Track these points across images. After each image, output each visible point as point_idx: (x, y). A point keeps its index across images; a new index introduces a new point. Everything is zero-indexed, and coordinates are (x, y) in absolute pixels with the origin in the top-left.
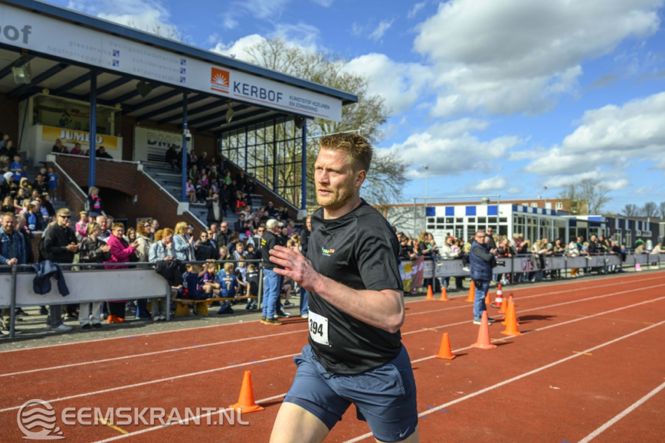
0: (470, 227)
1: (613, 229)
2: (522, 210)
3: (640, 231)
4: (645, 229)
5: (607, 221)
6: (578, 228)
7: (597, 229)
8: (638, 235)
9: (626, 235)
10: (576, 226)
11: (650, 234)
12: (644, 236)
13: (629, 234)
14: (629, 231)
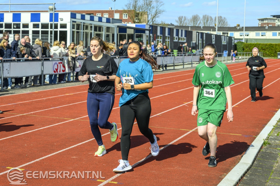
0: (34, 32)
1: (155, 35)
2: (80, 18)
3: (177, 37)
4: (182, 36)
5: (150, 28)
6: (128, 35)
7: (143, 35)
8: (175, 40)
9: (166, 40)
10: (126, 32)
11: (185, 40)
12: (180, 41)
13: (169, 39)
14: (169, 37)
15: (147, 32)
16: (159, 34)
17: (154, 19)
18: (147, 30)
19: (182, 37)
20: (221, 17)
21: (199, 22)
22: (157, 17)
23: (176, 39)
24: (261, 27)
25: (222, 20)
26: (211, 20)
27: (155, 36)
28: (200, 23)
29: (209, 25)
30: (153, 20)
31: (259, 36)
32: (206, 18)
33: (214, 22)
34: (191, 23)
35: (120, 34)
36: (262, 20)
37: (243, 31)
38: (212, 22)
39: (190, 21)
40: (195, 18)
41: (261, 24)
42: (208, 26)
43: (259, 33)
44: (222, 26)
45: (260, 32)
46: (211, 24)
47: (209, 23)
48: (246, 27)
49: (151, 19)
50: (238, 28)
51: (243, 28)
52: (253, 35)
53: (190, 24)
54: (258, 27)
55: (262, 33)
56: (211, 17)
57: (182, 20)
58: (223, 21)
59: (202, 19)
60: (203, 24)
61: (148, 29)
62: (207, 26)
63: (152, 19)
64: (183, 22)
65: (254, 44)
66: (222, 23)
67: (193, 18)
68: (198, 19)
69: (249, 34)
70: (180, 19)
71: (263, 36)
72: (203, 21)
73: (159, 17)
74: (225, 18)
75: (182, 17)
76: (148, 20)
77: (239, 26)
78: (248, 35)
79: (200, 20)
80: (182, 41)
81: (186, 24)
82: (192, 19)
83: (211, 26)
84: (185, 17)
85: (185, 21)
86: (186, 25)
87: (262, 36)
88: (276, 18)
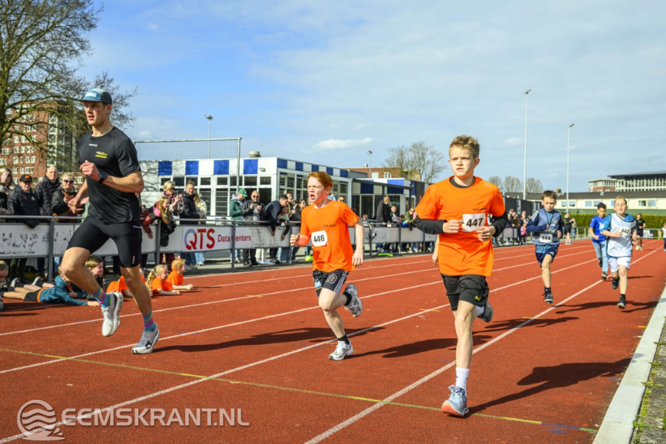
2: (294, 168)
5: (413, 186)
6: (376, 196)
7: (399, 196)
10: (372, 192)
15: (407, 192)
18: (407, 188)
20: (533, 179)
24: (593, 193)
25: (534, 183)
31: (591, 206)
32: (510, 181)
35: (362, 196)
36: (595, 182)
37: (566, 198)
38: (519, 187)
41: (594, 188)
42: (514, 191)
43: (591, 202)
45: (593, 201)
46: (518, 190)
47: (516, 187)
48: (570, 194)
51: (565, 194)
52: (581, 204)
54: (590, 193)
56: (518, 180)
58: (536, 185)
59: (504, 183)
60: (507, 190)
61: (409, 186)
62: (511, 192)
65: (582, 216)
66: (535, 189)
68: (499, 182)
69: (576, 203)
72: (505, 185)
74: (538, 181)
77: (560, 191)
78: (573, 205)
79: (501, 183)
88: (615, 180)
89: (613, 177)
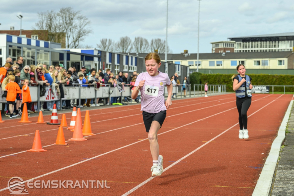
1: (104, 63)
2: (17, 42)
3: (127, 66)
4: (132, 64)
8: (125, 70)
9: (115, 69)
10: (69, 60)
11: (135, 69)
12: (130, 71)
13: (118, 68)
14: (118, 66)
15: (96, 59)
16: (108, 62)
17: (77, 43)
19: (132, 66)
20: (160, 40)
21: (129, 47)
22: (81, 40)
23: (126, 68)
24: (215, 53)
25: (161, 44)
26: (146, 45)
27: (104, 65)
28: (132, 48)
29: (144, 52)
30: (75, 45)
31: (214, 65)
32: (140, 41)
33: (150, 47)
34: (119, 49)
36: (217, 44)
38: (148, 47)
39: (117, 46)
40: (124, 42)
41: (216, 49)
42: (142, 52)
43: (214, 62)
44: (161, 53)
45: (215, 60)
46: (146, 50)
47: (144, 48)
49: (73, 43)
50: (186, 55)
53: (118, 51)
54: (212, 54)
55: (217, 62)
56: (146, 41)
57: (105, 44)
58: (162, 46)
59: (134, 43)
60: (136, 50)
61: (97, 55)
62: (140, 52)
63: (75, 43)
64: (107, 48)
66: (162, 49)
67: (122, 42)
68: (129, 43)
69: (201, 63)
70: (103, 42)
71: (219, 65)
72: (135, 46)
73: (83, 41)
75: (106, 40)
76: (68, 44)
77: (186, 52)
78: (199, 65)
79: (131, 44)
80: (132, 71)
81: (112, 49)
82: (120, 44)
83: (146, 52)
84: (110, 40)
85: (110, 47)
86: (112, 51)
87: (217, 65)
88: (234, 41)
89: (232, 39)
